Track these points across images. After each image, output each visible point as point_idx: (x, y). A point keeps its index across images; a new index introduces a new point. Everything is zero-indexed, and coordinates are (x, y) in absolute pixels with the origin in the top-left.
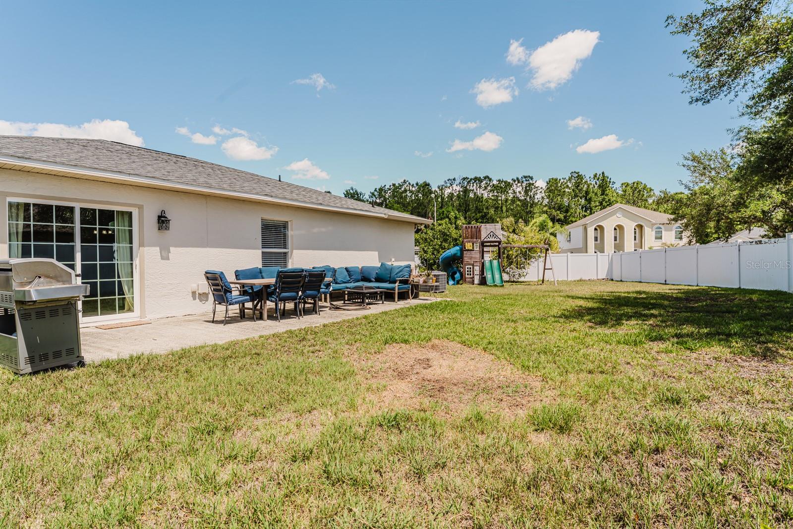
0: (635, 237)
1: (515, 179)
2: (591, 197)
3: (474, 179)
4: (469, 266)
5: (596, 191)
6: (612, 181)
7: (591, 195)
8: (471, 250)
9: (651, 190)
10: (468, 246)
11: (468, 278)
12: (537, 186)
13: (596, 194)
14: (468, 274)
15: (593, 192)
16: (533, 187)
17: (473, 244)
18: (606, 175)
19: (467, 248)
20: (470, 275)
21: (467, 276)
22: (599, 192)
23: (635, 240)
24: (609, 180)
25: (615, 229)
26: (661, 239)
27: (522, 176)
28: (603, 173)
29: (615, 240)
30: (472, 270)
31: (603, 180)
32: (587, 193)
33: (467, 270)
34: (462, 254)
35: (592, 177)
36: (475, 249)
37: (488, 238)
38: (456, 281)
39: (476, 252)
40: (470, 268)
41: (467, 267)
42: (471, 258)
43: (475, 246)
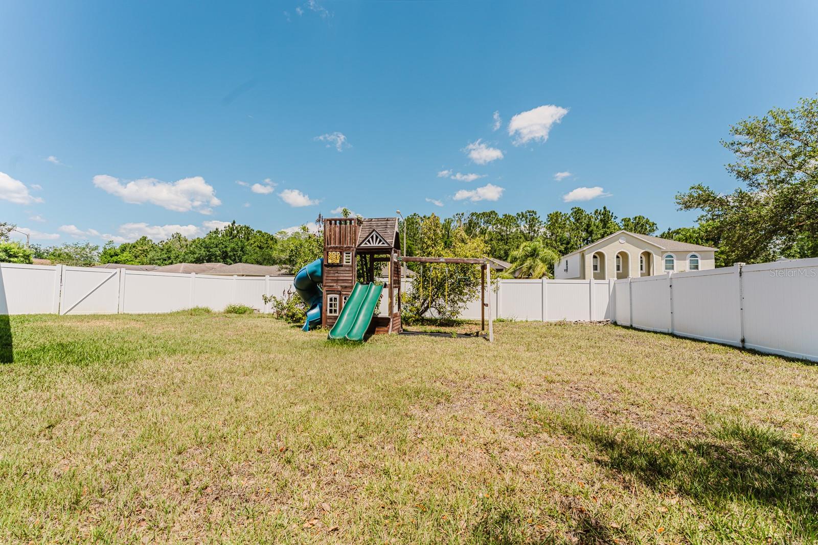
0: (641, 266)
1: (520, 213)
2: (592, 230)
3: (482, 214)
4: (333, 296)
5: (597, 224)
6: (614, 215)
7: (593, 228)
8: (338, 265)
9: (654, 224)
10: (334, 256)
11: (329, 318)
12: (540, 221)
13: (597, 227)
14: (331, 312)
15: (594, 225)
16: (537, 221)
17: (341, 254)
18: (607, 209)
19: (330, 261)
20: (334, 312)
21: (328, 314)
22: (601, 225)
23: (641, 269)
24: (611, 214)
25: (618, 257)
26: (673, 269)
27: (526, 210)
28: (605, 208)
29: (618, 269)
30: (338, 302)
31: (605, 214)
32: (588, 226)
33: (329, 302)
34: (323, 272)
35: (593, 212)
36: (345, 263)
37: (367, 243)
38: (311, 323)
39: (347, 269)
40: (335, 299)
41: (329, 296)
42: (337, 281)
43: (345, 257)
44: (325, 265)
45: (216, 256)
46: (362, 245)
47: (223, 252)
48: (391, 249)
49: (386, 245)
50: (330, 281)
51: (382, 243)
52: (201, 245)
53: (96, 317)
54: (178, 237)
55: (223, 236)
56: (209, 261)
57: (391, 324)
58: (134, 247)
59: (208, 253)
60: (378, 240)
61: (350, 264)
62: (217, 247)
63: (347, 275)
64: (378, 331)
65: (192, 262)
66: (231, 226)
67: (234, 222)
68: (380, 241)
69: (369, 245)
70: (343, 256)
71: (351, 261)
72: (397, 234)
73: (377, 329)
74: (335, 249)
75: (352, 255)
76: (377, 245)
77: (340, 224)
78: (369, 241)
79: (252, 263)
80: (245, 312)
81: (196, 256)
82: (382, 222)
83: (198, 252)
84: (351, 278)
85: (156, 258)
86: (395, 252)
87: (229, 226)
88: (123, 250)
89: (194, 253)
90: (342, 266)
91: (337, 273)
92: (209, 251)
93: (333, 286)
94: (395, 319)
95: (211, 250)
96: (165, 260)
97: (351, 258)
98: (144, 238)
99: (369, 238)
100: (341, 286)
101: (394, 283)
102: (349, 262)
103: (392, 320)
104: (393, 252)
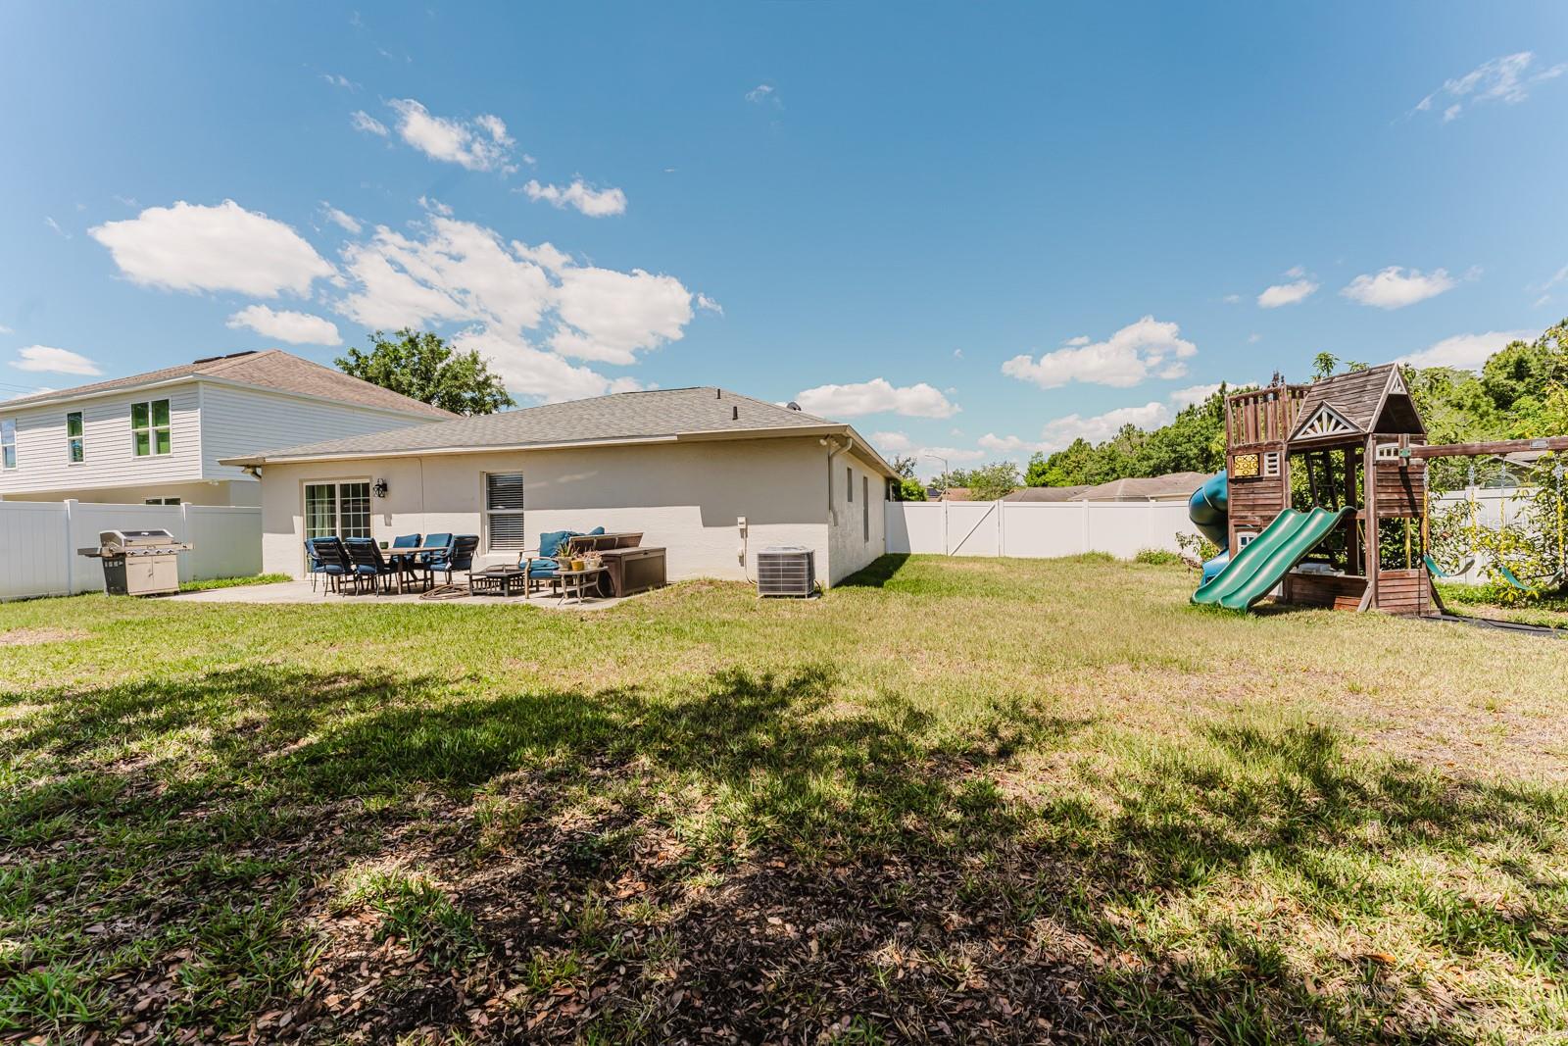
4: (1247, 534)
8: (1253, 479)
10: (1245, 463)
17: (1260, 456)
19: (1238, 472)
33: (1239, 545)
36: (1267, 474)
37: (1309, 430)
39: (1272, 484)
41: (1241, 535)
42: (1253, 507)
43: (1266, 463)
44: (1231, 481)
45: (1189, 459)
46: (1299, 437)
47: (1203, 450)
48: (1364, 436)
49: (1351, 430)
50: (1241, 508)
51: (1341, 426)
52: (1161, 441)
53: (975, 559)
54: (1128, 431)
55: (1203, 418)
56: (1177, 469)
57: (1369, 592)
58: (1066, 457)
59: (1173, 456)
60: (1333, 422)
61: (1278, 474)
62: (1189, 441)
63: (1271, 495)
64: (1340, 605)
65: (1146, 475)
66: (1218, 394)
67: (1224, 386)
68: (1338, 424)
69: (1312, 434)
70: (1263, 461)
71: (1278, 469)
72: (1394, 399)
73: (1337, 601)
74: (1247, 449)
75: (1281, 457)
76: (1330, 432)
77: (1256, 402)
78: (1312, 426)
80: (1165, 561)
81: (1152, 463)
82: (1355, 381)
83: (1155, 454)
84: (1279, 502)
85: (1094, 472)
86: (1385, 440)
87: (1213, 396)
88: (1052, 464)
89: (1149, 458)
90: (1261, 480)
91: (1253, 493)
92: (1175, 451)
93: (1246, 517)
94: (1387, 584)
95: (1179, 449)
96: (1107, 474)
97: (1278, 463)
98: (1079, 442)
99: (1314, 420)
100: (1262, 517)
101: (1383, 508)
102: (1275, 472)
103: (1371, 584)
104: (1370, 442)
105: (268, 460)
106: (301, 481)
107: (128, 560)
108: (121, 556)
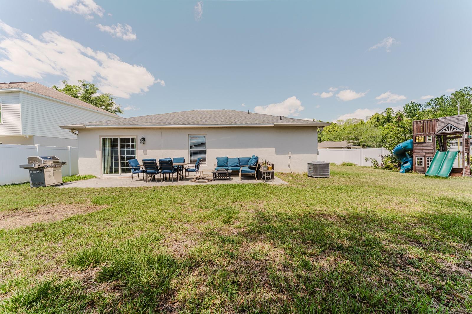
4: (420, 157)
8: (423, 143)
10: (420, 139)
11: (418, 167)
14: (419, 165)
17: (425, 137)
19: (417, 141)
20: (421, 165)
21: (417, 166)
30: (423, 160)
33: (417, 160)
34: (412, 146)
36: (427, 141)
37: (444, 130)
38: (406, 170)
39: (429, 144)
40: (421, 159)
41: (417, 158)
42: (422, 150)
43: (427, 139)
44: (414, 143)
46: (440, 132)
48: (463, 132)
49: (459, 130)
50: (418, 150)
51: (455, 129)
57: (464, 172)
63: (429, 147)
68: (454, 129)
69: (445, 131)
70: (426, 138)
71: (432, 140)
72: (467, 123)
74: (420, 135)
75: (433, 137)
76: (451, 131)
79: (327, 141)
82: (454, 118)
84: (432, 149)
86: (466, 133)
90: (426, 143)
91: (422, 146)
93: (420, 153)
94: (466, 169)
99: (446, 128)
100: (425, 153)
101: (466, 150)
102: (430, 141)
103: (464, 169)
104: (464, 133)
105: (87, 127)
106: (100, 136)
107: (45, 170)
108: (41, 169)
